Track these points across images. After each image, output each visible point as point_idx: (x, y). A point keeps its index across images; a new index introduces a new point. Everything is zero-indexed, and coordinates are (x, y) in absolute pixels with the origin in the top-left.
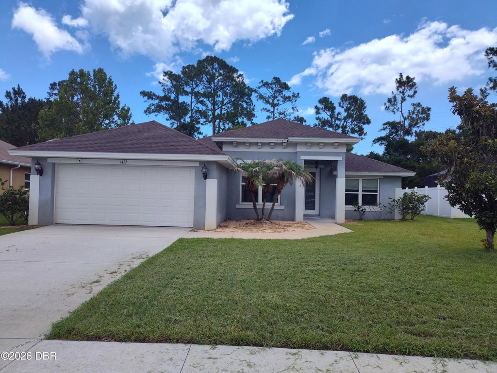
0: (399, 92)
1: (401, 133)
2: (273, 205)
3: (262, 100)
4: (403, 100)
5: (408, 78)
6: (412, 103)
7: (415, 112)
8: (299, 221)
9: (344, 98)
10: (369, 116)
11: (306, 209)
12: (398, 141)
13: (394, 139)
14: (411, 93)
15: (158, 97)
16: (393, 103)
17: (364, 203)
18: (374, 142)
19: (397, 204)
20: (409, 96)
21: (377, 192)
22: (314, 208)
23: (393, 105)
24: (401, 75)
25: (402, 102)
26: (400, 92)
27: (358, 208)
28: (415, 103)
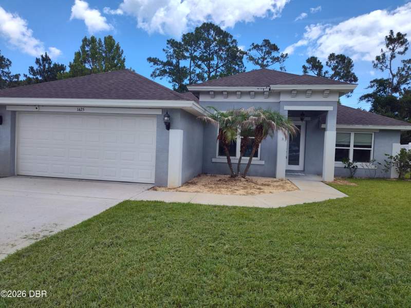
0: (388, 49)
1: (389, 90)
2: (250, 160)
3: (252, 62)
4: (393, 57)
5: (399, 34)
6: (403, 59)
7: (405, 68)
8: (280, 178)
9: (332, 57)
10: (356, 74)
11: (289, 164)
12: (386, 98)
13: (381, 96)
14: (402, 49)
15: (162, 63)
16: (381, 61)
17: (355, 160)
18: (361, 99)
19: (394, 162)
20: (399, 53)
21: (371, 148)
22: (298, 164)
23: (381, 63)
24: (392, 32)
25: (391, 59)
26: (390, 49)
27: (349, 165)
28: (406, 59)
